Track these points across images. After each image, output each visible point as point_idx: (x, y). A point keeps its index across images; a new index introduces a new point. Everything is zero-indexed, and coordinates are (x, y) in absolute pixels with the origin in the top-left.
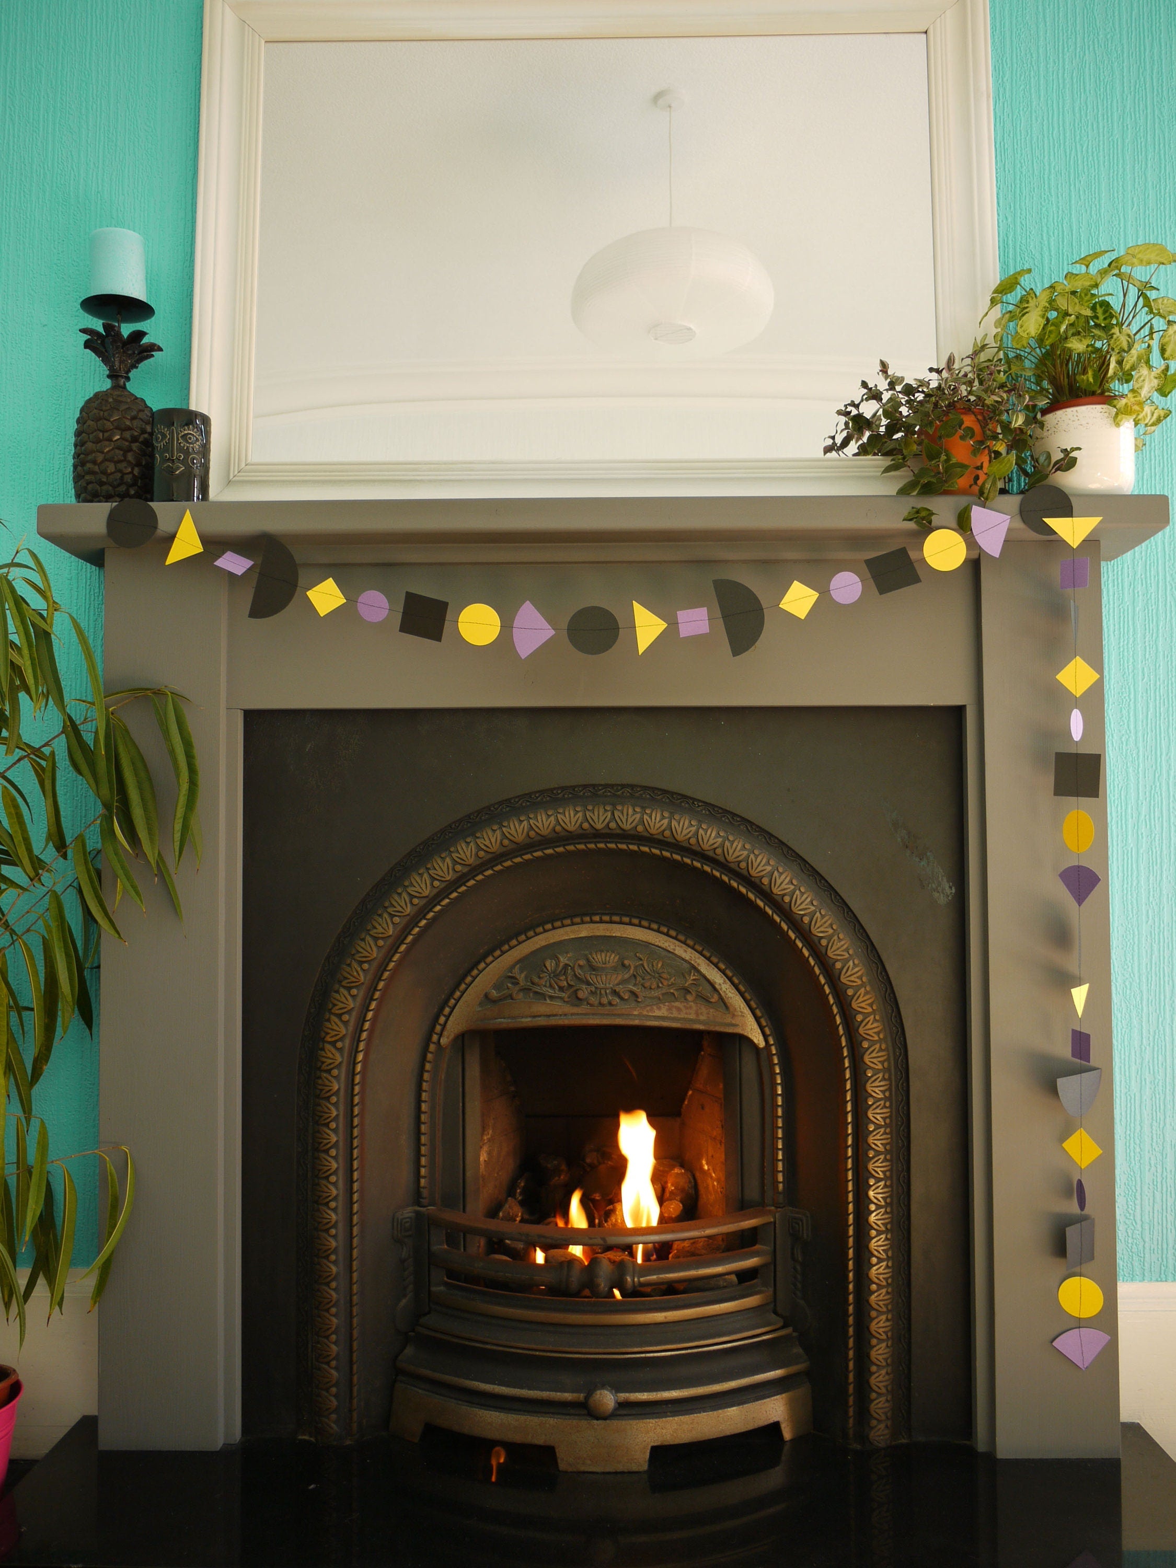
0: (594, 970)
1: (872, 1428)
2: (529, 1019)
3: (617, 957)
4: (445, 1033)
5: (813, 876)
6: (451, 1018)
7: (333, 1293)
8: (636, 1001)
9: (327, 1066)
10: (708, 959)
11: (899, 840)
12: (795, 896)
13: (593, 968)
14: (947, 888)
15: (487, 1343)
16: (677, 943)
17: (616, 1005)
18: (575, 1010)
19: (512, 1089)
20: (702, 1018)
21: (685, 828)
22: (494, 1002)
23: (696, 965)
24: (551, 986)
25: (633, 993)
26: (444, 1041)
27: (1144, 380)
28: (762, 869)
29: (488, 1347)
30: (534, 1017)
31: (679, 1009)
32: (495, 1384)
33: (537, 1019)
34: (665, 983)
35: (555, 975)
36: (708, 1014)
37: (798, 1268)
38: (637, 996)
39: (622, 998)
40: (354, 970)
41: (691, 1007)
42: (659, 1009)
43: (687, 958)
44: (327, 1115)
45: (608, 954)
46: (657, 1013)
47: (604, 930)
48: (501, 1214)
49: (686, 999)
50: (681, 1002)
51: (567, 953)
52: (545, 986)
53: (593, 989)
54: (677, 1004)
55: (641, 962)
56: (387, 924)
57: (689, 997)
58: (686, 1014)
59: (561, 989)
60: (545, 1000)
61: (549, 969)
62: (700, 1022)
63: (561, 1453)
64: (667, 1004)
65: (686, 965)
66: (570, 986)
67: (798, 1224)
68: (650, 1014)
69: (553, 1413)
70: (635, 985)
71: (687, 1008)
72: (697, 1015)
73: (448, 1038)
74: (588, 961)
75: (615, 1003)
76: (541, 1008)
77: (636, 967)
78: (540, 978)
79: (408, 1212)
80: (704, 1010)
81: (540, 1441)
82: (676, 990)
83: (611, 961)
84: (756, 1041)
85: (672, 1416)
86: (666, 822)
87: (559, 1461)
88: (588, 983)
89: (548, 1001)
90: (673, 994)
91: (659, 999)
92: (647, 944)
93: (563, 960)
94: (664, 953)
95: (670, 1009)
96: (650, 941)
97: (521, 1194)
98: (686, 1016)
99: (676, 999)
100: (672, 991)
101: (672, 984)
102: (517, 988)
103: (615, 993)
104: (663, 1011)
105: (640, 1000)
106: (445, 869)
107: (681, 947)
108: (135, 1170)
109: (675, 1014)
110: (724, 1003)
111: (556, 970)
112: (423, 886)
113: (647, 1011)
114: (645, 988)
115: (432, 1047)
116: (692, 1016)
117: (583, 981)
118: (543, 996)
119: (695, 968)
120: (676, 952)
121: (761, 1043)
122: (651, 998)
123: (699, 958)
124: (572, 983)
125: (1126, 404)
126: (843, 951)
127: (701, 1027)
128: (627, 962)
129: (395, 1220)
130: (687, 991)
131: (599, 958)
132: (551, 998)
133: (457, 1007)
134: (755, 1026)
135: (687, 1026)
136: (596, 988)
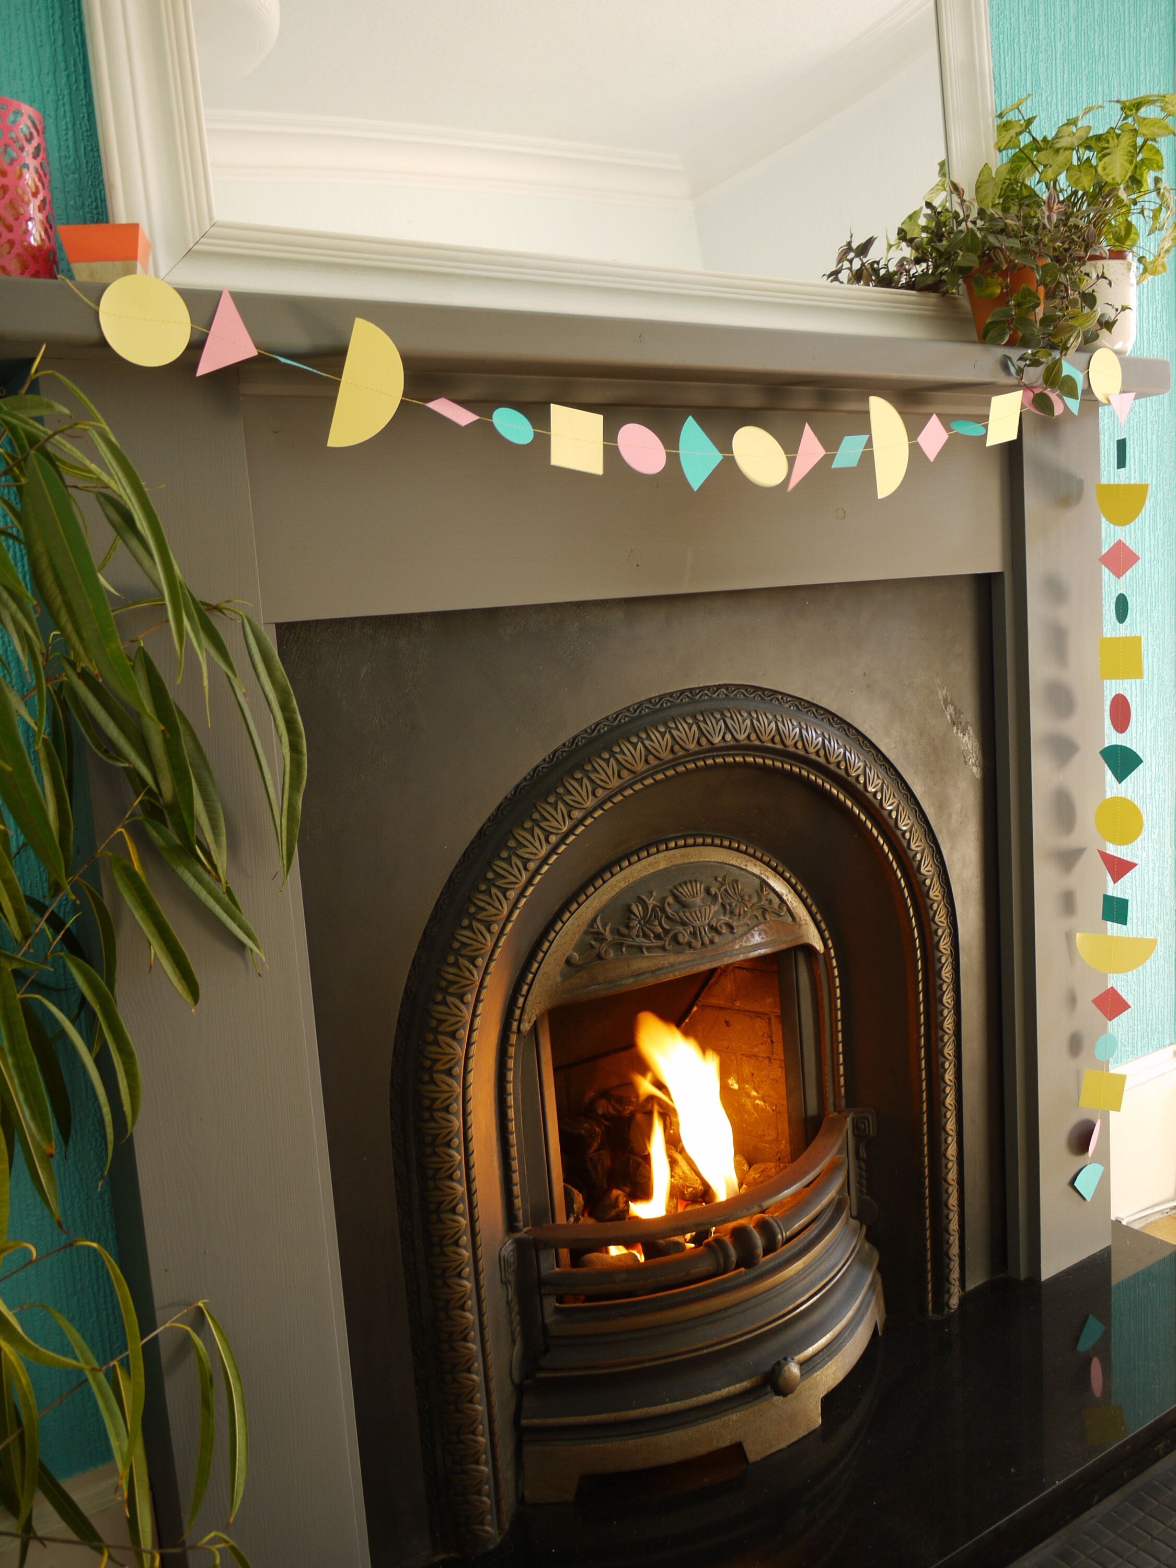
0: (685, 906)
1: (948, 1293)
2: (632, 980)
4: (526, 1017)
5: (884, 765)
6: (530, 997)
7: (474, 1377)
9: (442, 1102)
10: (775, 870)
11: (949, 717)
15: (643, 1362)
16: (747, 857)
17: (717, 943)
18: (680, 959)
23: (765, 879)
24: (645, 936)
29: (647, 1365)
30: (637, 975)
32: (668, 1403)
35: (647, 921)
37: (863, 1165)
39: (720, 934)
40: (464, 969)
42: (753, 936)
44: (452, 1164)
45: (694, 885)
46: (753, 941)
47: (681, 856)
50: (764, 923)
51: (651, 892)
52: (638, 936)
53: (692, 930)
54: (762, 926)
55: (724, 887)
56: (499, 901)
59: (658, 937)
60: (642, 952)
61: (638, 914)
63: (748, 1447)
64: (756, 929)
65: (758, 882)
66: (666, 932)
67: (864, 1124)
68: (749, 944)
69: (732, 1408)
71: (770, 929)
73: (529, 1022)
74: (676, 897)
75: (716, 940)
76: (642, 964)
78: (630, 928)
79: (509, 1246)
80: (779, 927)
81: (725, 1442)
82: (757, 911)
84: (818, 948)
87: (748, 1454)
88: (685, 924)
89: (646, 953)
90: (757, 916)
91: (749, 925)
92: (724, 866)
93: (650, 901)
96: (725, 861)
99: (760, 922)
100: (755, 913)
102: (604, 946)
104: (756, 939)
106: (560, 818)
107: (751, 861)
109: (765, 938)
112: (537, 844)
113: (745, 942)
114: (735, 916)
115: (513, 1038)
117: (678, 922)
118: (639, 949)
119: (764, 882)
120: (748, 868)
122: (743, 926)
123: (767, 871)
129: (502, 1259)
130: (765, 910)
132: (648, 949)
134: (816, 933)
136: (694, 927)
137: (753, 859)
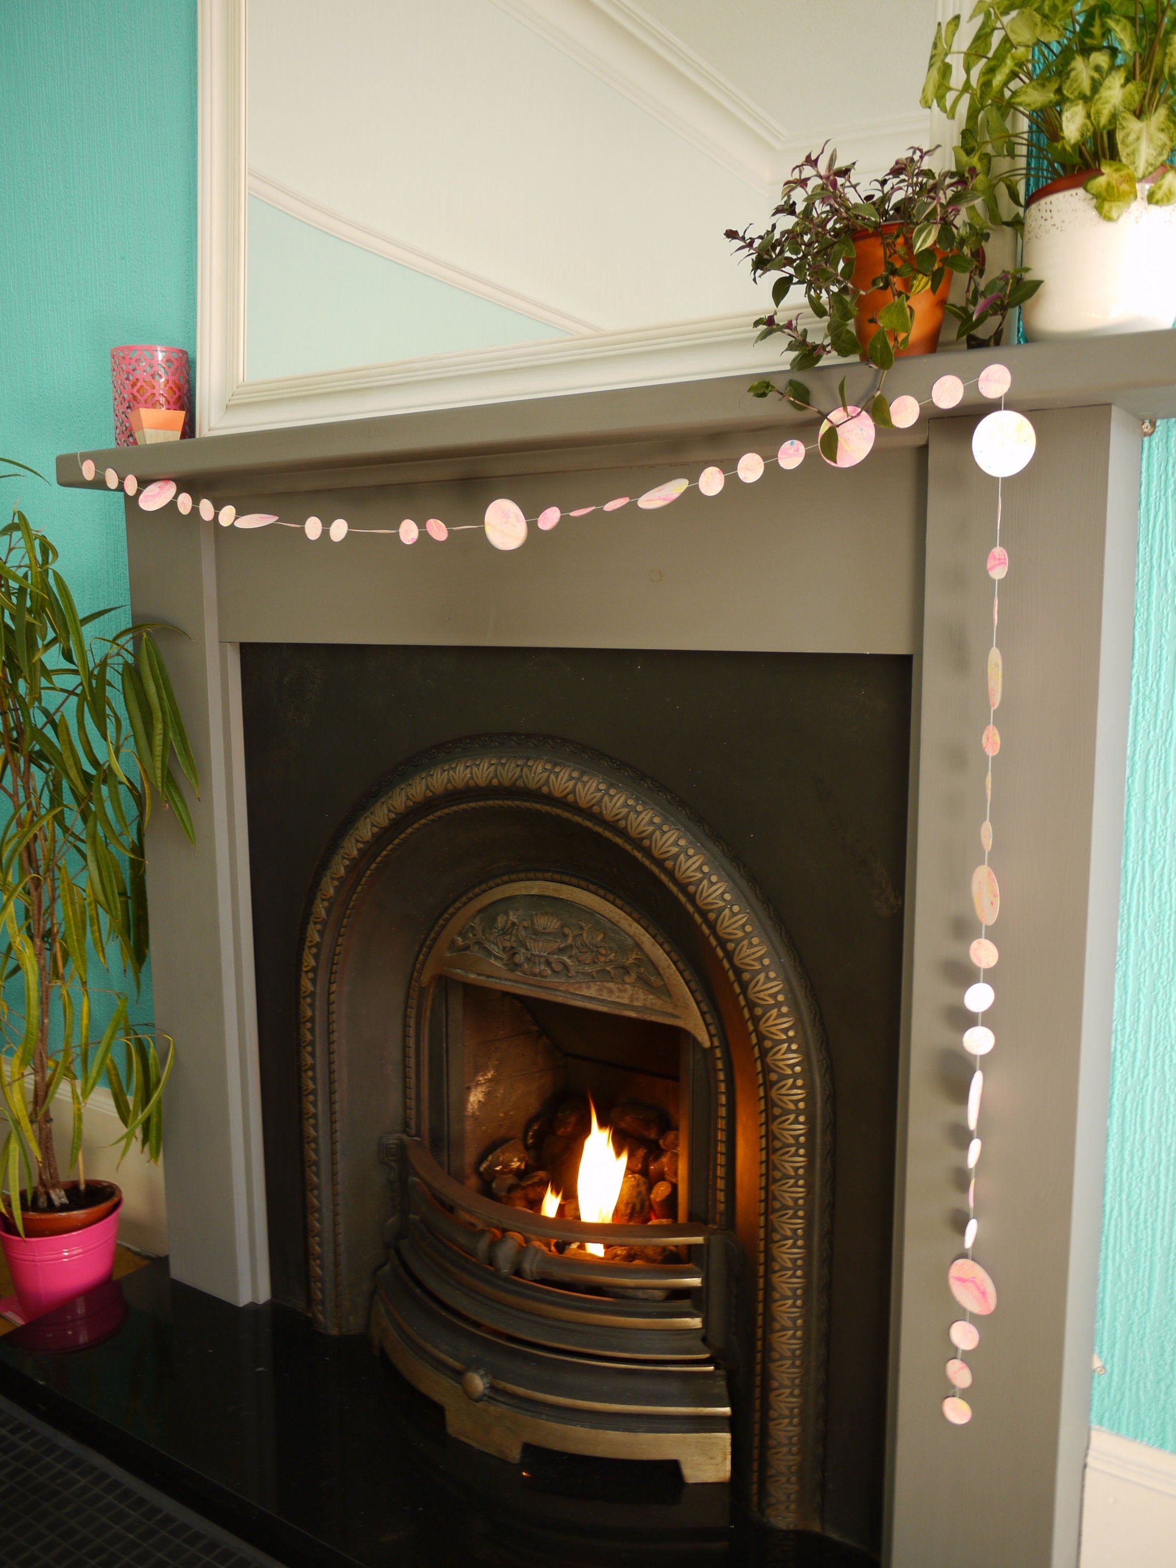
1: (772, 1506)
2: (476, 976)
3: (558, 923)
4: (425, 973)
6: (427, 960)
8: (567, 975)
10: (653, 936)
12: (701, 887)
13: (536, 933)
16: (623, 914)
17: (545, 977)
18: (511, 976)
20: (636, 1003)
21: (589, 792)
22: (458, 950)
23: (639, 942)
24: (497, 945)
28: (667, 850)
30: (480, 975)
31: (611, 991)
34: (602, 959)
35: (504, 932)
36: (645, 1000)
39: (553, 971)
41: (625, 991)
43: (632, 934)
44: (303, 1039)
46: (585, 992)
49: (623, 981)
50: (616, 983)
51: (517, 910)
52: (493, 943)
53: (529, 956)
54: (610, 985)
55: (581, 932)
56: (338, 864)
57: (627, 979)
58: (618, 997)
59: (504, 949)
61: (500, 925)
62: (633, 1009)
63: (449, 1418)
64: (598, 983)
65: (630, 942)
66: (512, 948)
70: (570, 957)
71: (620, 991)
72: (631, 998)
74: (533, 924)
75: (545, 974)
76: (486, 967)
77: (575, 937)
79: (392, 1140)
80: (641, 995)
81: (436, 1396)
82: (614, 968)
83: (552, 927)
87: (447, 1423)
88: (527, 949)
89: (492, 960)
90: (609, 972)
91: (593, 977)
92: (591, 913)
94: (609, 925)
98: (617, 1000)
99: (612, 979)
100: (608, 969)
101: (611, 961)
103: (548, 963)
104: (592, 992)
109: (605, 996)
110: (665, 991)
113: (575, 988)
114: (579, 961)
116: (626, 1001)
118: (490, 953)
119: (638, 946)
120: (622, 925)
122: (583, 973)
123: (644, 935)
124: (514, 944)
126: (754, 960)
127: (633, 1014)
128: (567, 930)
130: (626, 970)
131: (542, 921)
132: (495, 956)
133: (432, 950)
135: (616, 1012)
136: (532, 954)
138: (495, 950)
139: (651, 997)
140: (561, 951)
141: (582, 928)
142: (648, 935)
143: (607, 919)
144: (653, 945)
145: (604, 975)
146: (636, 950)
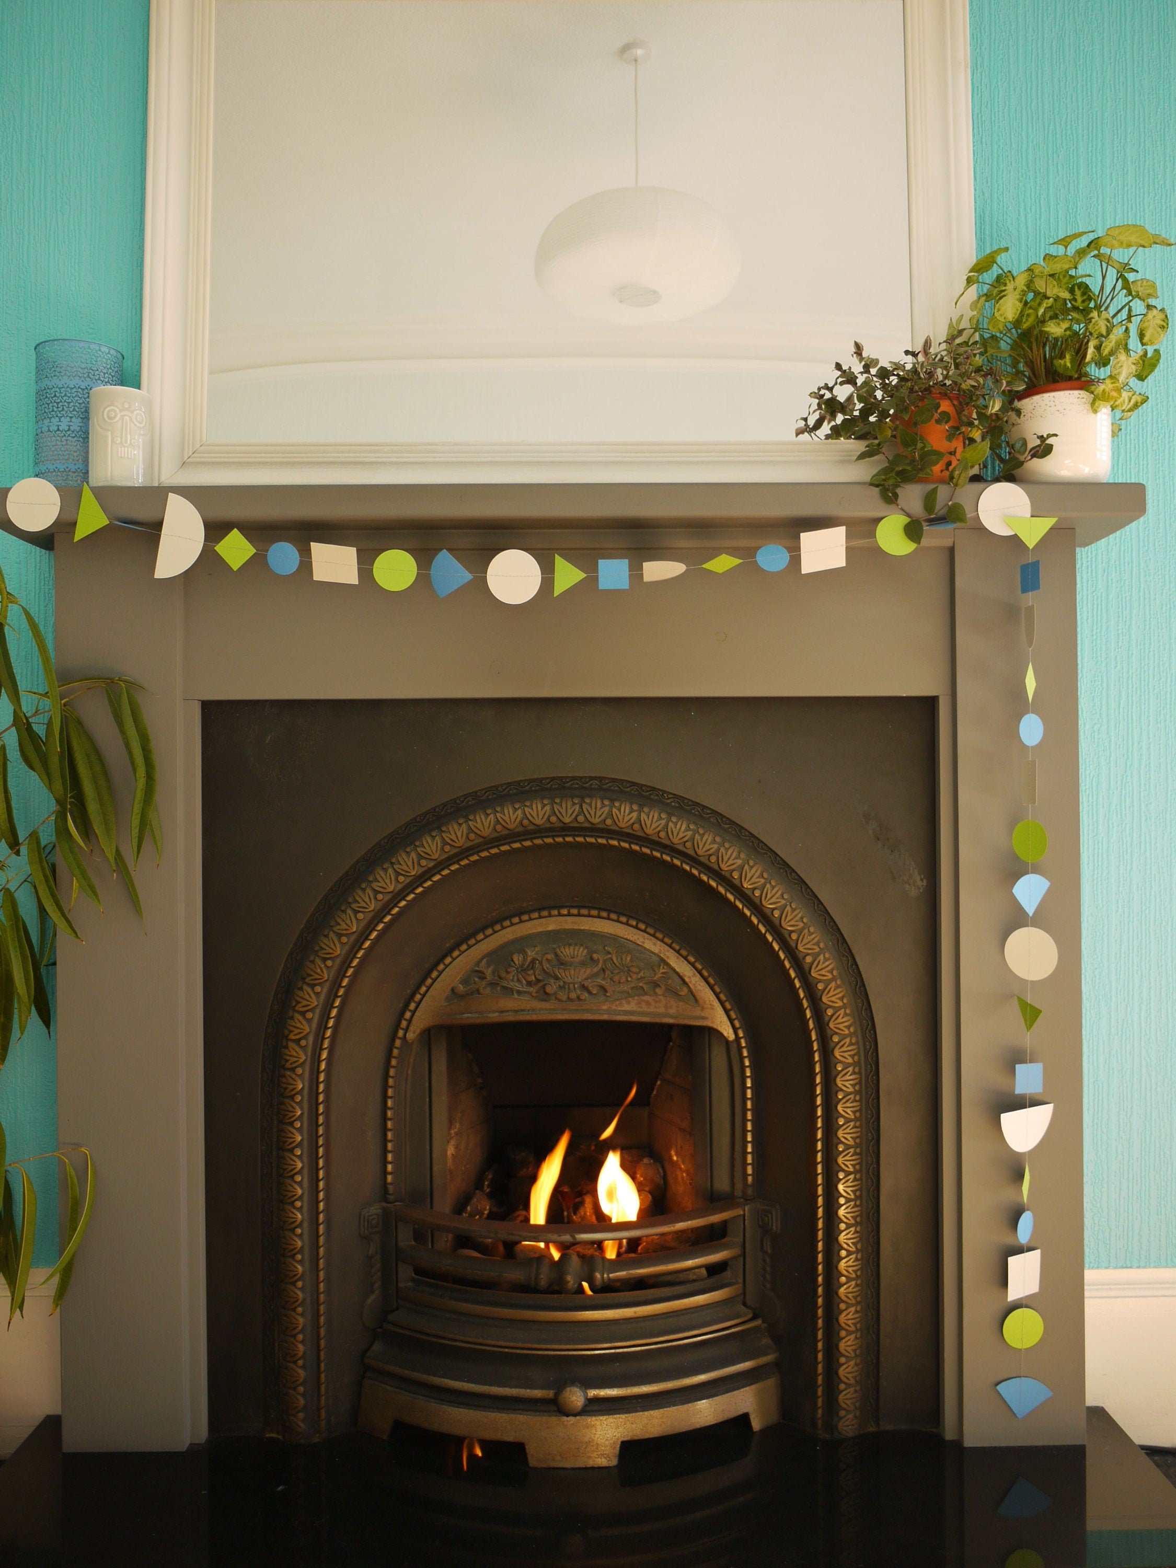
0: (562, 964)
1: (841, 1418)
2: (497, 1014)
3: (586, 951)
4: (411, 1028)
5: (783, 869)
6: (417, 1013)
7: (299, 1293)
8: (605, 995)
9: (291, 1064)
10: (678, 952)
11: (871, 832)
12: (765, 890)
13: (562, 963)
14: (918, 879)
15: (456, 1340)
16: (646, 935)
17: (585, 1000)
18: (544, 1005)
19: (480, 1080)
20: (671, 1011)
21: (654, 821)
22: (462, 997)
23: (665, 958)
24: (519, 980)
25: (604, 989)
26: (410, 1036)
27: (1122, 366)
28: (733, 862)
29: (458, 1344)
30: (502, 1012)
31: (648, 1003)
32: (465, 1382)
33: (504, 1014)
34: (635, 976)
35: (523, 970)
36: (677, 1007)
37: (768, 1260)
38: (605, 990)
39: (590, 992)
40: (317, 967)
41: (660, 1001)
42: (629, 1003)
43: (656, 951)
44: (293, 1114)
45: (577, 948)
46: (627, 1007)
47: (572, 923)
48: (469, 1208)
49: (655, 993)
50: (650, 996)
51: (535, 946)
52: (513, 980)
53: (562, 984)
54: (646, 998)
55: (610, 956)
56: (351, 919)
57: (658, 990)
58: (656, 1007)
59: (529, 984)
60: (513, 994)
61: (517, 963)
62: (671, 1017)
63: (531, 1449)
64: (636, 998)
65: (655, 958)
66: (538, 981)
67: (768, 1217)
68: (620, 1009)
69: (523, 1410)
70: (604, 979)
71: (656, 1002)
72: (666, 1007)
73: (414, 1033)
74: (556, 955)
75: (584, 998)
76: (508, 1003)
77: (605, 961)
78: (508, 972)
79: (375, 1210)
80: (673, 1003)
81: (510, 1437)
82: (645, 983)
83: (580, 954)
84: (725, 1034)
85: (642, 1411)
86: (635, 815)
87: (529, 1458)
88: (557, 978)
89: (516, 996)
90: (642, 988)
91: (629, 993)
92: (615, 938)
93: (531, 953)
94: (633, 946)
95: (639, 1003)
96: (619, 935)
97: (489, 1186)
98: (656, 1010)
99: (646, 994)
100: (641, 985)
101: (642, 978)
102: (484, 983)
103: (584, 988)
104: (632, 1006)
105: (608, 994)
106: (410, 864)
108: (95, 1172)
109: (645, 1008)
110: (693, 997)
111: (523, 965)
112: (388, 881)
113: (616, 1006)
114: (614, 982)
115: (398, 1043)
116: (662, 1010)
117: (552, 976)
118: (510, 991)
119: (663, 961)
120: (646, 945)
121: (732, 1037)
122: (620, 992)
123: (668, 951)
124: (540, 977)
125: (1104, 390)
126: (813, 945)
127: (671, 1021)
128: (595, 956)
129: (362, 1217)
130: (657, 985)
131: (567, 952)
132: (519, 992)
133: (423, 1002)
134: (725, 1019)
135: (657, 1020)
136: (564, 982)
137: (653, 938)
138: (517, 986)
139: (681, 1004)
140: (596, 975)
141: (609, 953)
142: (672, 951)
143: (631, 941)
144: (678, 958)
145: (640, 991)
146: (662, 964)
